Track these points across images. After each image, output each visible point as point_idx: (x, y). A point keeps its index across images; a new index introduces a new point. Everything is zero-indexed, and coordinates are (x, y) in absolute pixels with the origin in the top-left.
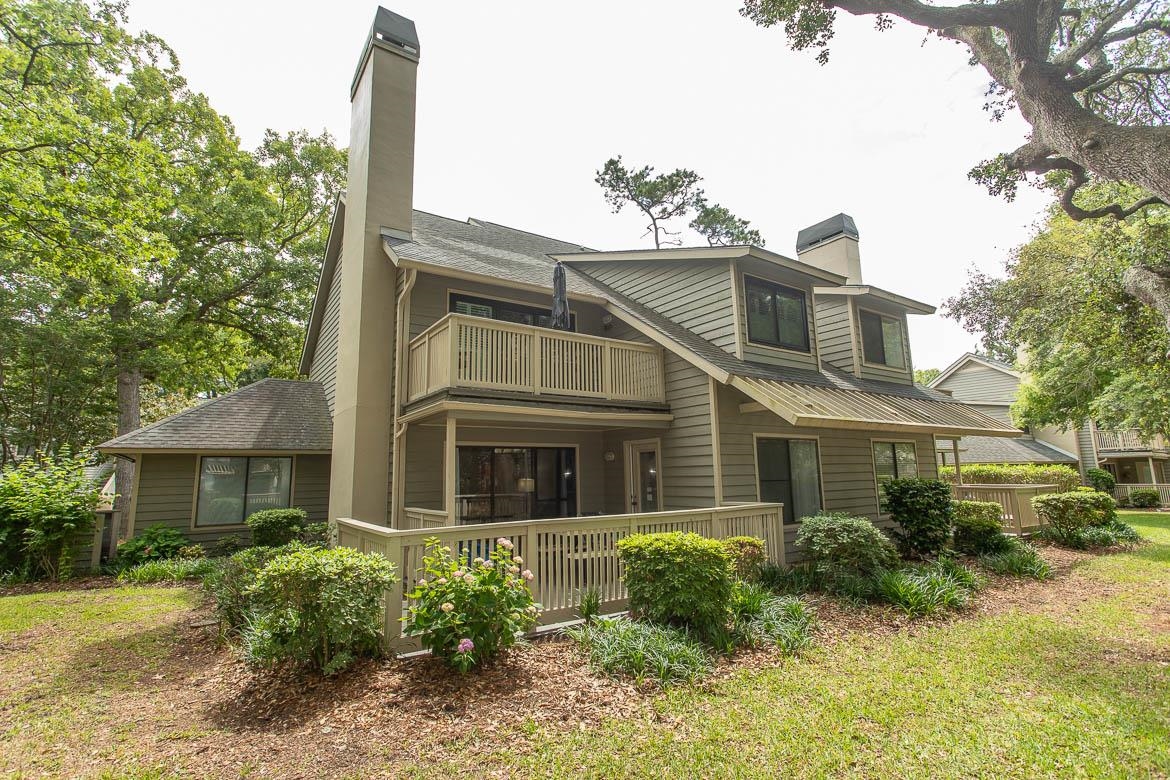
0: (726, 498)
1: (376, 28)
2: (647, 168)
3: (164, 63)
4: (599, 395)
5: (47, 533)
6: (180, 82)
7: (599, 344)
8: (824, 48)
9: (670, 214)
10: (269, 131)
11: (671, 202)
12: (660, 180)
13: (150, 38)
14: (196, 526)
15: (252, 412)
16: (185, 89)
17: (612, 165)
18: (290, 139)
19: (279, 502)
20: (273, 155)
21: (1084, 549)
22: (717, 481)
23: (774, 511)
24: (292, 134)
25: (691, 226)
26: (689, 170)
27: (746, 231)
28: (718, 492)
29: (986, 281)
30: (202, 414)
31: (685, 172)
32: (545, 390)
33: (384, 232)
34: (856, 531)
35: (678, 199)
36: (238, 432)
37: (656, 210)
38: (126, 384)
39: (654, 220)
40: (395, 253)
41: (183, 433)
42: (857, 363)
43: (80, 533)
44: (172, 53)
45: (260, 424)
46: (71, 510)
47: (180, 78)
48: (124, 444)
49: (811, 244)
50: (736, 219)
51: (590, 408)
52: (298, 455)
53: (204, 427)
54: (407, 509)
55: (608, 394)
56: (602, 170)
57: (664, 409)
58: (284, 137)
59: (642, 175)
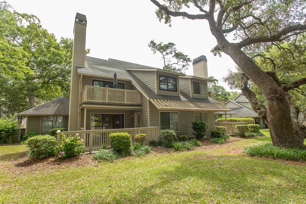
0: (151, 126)
1: (76, 18)
2: (161, 42)
3: (37, 22)
4: (123, 102)
5: (6, 133)
6: (41, 26)
7: (124, 91)
8: (170, 24)
9: (168, 54)
10: (62, 38)
11: (169, 51)
12: (164, 45)
13: (33, 16)
14: (41, 132)
15: (55, 106)
16: (42, 28)
17: (152, 42)
18: (67, 40)
19: (61, 126)
20: (63, 43)
21: (245, 138)
22: (149, 122)
23: (157, 129)
24: (67, 39)
25: (173, 57)
26: (172, 43)
27: (187, 58)
28: (149, 124)
29: (232, 73)
30: (43, 106)
31: (171, 43)
32: (109, 102)
33: (78, 66)
34: (169, 133)
35: (170, 50)
36: (51, 111)
37: (164, 53)
38: (31, 99)
39: (164, 56)
40: (79, 71)
41: (37, 111)
42: (191, 94)
43: (14, 133)
44: (38, 19)
45: (56, 109)
46: (11, 128)
47: (40, 25)
48: (24, 114)
49: (196, 63)
50: (184, 55)
51: (120, 106)
52: (65, 116)
53: (43, 109)
54: (81, 128)
55: (126, 102)
56: (150, 44)
57: (140, 105)
58: (65, 39)
59: (160, 44)
